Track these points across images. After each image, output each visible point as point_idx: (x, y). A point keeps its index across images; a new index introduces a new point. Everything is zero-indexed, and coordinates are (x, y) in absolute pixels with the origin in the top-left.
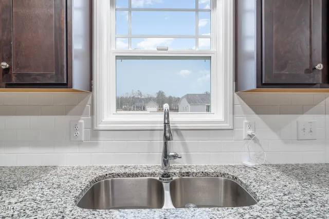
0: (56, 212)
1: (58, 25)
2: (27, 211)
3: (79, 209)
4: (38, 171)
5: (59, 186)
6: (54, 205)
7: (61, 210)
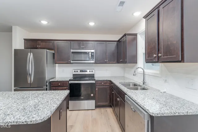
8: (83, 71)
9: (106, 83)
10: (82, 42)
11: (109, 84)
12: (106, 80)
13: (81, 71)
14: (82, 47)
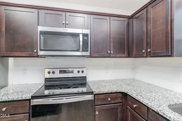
0: (159, 104)
1: (167, 31)
2: (150, 99)
3: (168, 108)
4: (163, 90)
5: (167, 98)
6: (159, 102)
7: (161, 105)
8: (65, 72)
9: (116, 98)
10: (63, 13)
11: (122, 99)
12: (116, 93)
13: (61, 72)
14: (64, 22)
